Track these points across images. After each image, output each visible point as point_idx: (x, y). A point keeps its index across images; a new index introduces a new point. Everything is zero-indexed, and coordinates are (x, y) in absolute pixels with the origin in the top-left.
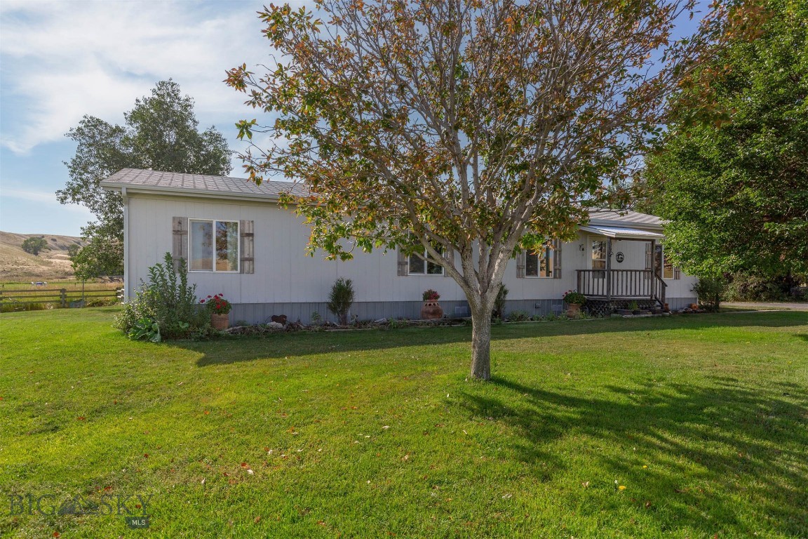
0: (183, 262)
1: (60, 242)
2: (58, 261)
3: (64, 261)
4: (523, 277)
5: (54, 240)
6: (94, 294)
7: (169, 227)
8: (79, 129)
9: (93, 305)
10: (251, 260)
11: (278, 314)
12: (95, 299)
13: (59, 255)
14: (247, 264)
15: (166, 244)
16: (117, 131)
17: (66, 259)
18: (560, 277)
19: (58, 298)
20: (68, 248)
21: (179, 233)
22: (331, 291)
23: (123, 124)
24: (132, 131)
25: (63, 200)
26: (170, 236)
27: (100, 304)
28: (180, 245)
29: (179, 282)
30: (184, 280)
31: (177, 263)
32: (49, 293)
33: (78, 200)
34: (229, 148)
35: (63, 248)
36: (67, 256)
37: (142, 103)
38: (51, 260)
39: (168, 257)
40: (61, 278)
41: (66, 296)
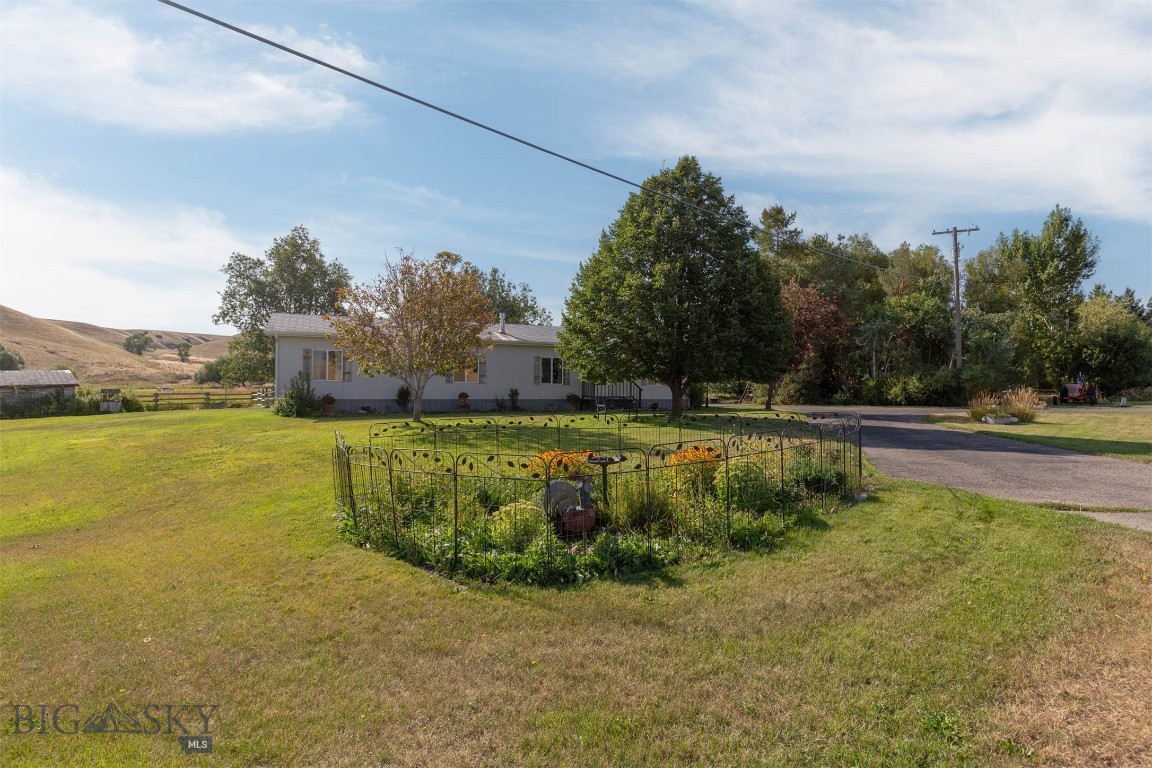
0: (308, 375)
1: (166, 339)
2: (166, 362)
3: (173, 362)
4: (538, 384)
5: (159, 337)
6: (233, 397)
7: (301, 354)
8: (230, 265)
9: (232, 407)
10: (350, 373)
11: (365, 405)
12: (234, 402)
13: (166, 355)
14: (347, 376)
15: (299, 366)
16: (260, 263)
17: (174, 360)
18: (569, 384)
19: (203, 401)
20: (178, 347)
21: (307, 358)
22: (397, 392)
23: (263, 258)
24: (270, 265)
25: (216, 321)
26: (302, 360)
27: (238, 406)
28: (307, 366)
29: (306, 386)
30: (309, 386)
31: (306, 376)
32: (189, 396)
33: (228, 321)
34: (350, 274)
35: (170, 346)
36: (176, 356)
37: (279, 241)
38: (158, 361)
39: (300, 373)
40: (172, 383)
41: (209, 399)
